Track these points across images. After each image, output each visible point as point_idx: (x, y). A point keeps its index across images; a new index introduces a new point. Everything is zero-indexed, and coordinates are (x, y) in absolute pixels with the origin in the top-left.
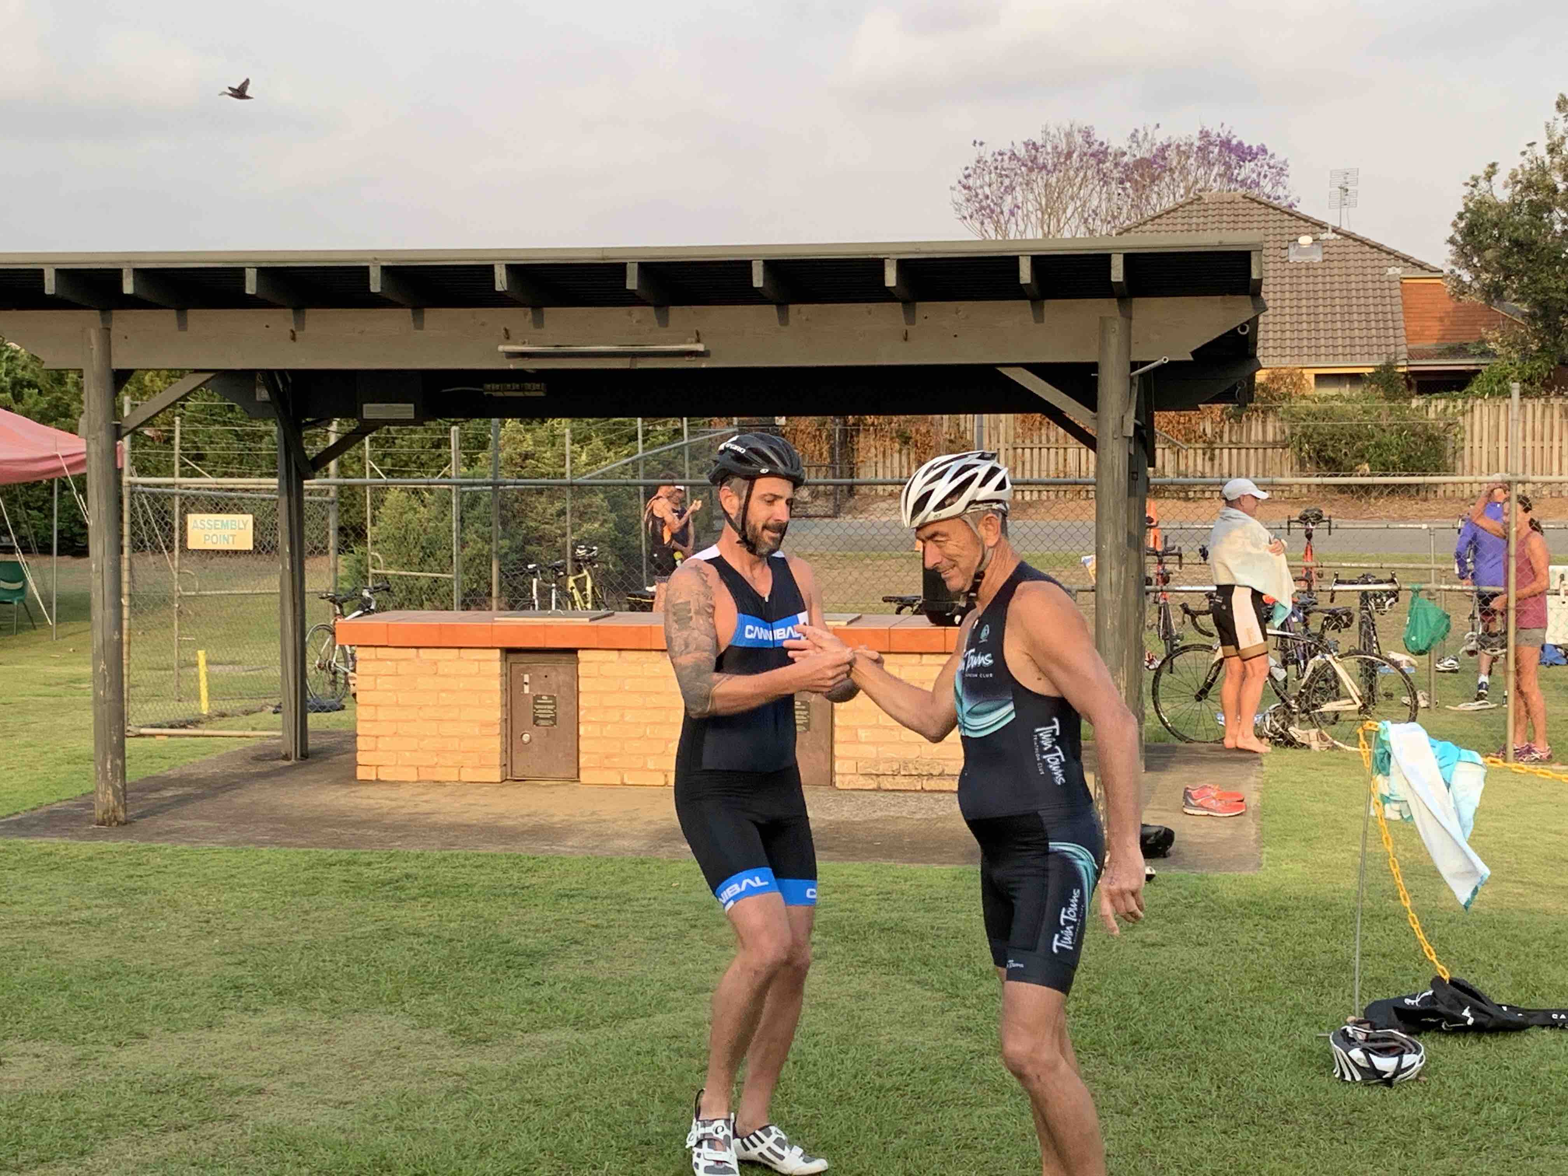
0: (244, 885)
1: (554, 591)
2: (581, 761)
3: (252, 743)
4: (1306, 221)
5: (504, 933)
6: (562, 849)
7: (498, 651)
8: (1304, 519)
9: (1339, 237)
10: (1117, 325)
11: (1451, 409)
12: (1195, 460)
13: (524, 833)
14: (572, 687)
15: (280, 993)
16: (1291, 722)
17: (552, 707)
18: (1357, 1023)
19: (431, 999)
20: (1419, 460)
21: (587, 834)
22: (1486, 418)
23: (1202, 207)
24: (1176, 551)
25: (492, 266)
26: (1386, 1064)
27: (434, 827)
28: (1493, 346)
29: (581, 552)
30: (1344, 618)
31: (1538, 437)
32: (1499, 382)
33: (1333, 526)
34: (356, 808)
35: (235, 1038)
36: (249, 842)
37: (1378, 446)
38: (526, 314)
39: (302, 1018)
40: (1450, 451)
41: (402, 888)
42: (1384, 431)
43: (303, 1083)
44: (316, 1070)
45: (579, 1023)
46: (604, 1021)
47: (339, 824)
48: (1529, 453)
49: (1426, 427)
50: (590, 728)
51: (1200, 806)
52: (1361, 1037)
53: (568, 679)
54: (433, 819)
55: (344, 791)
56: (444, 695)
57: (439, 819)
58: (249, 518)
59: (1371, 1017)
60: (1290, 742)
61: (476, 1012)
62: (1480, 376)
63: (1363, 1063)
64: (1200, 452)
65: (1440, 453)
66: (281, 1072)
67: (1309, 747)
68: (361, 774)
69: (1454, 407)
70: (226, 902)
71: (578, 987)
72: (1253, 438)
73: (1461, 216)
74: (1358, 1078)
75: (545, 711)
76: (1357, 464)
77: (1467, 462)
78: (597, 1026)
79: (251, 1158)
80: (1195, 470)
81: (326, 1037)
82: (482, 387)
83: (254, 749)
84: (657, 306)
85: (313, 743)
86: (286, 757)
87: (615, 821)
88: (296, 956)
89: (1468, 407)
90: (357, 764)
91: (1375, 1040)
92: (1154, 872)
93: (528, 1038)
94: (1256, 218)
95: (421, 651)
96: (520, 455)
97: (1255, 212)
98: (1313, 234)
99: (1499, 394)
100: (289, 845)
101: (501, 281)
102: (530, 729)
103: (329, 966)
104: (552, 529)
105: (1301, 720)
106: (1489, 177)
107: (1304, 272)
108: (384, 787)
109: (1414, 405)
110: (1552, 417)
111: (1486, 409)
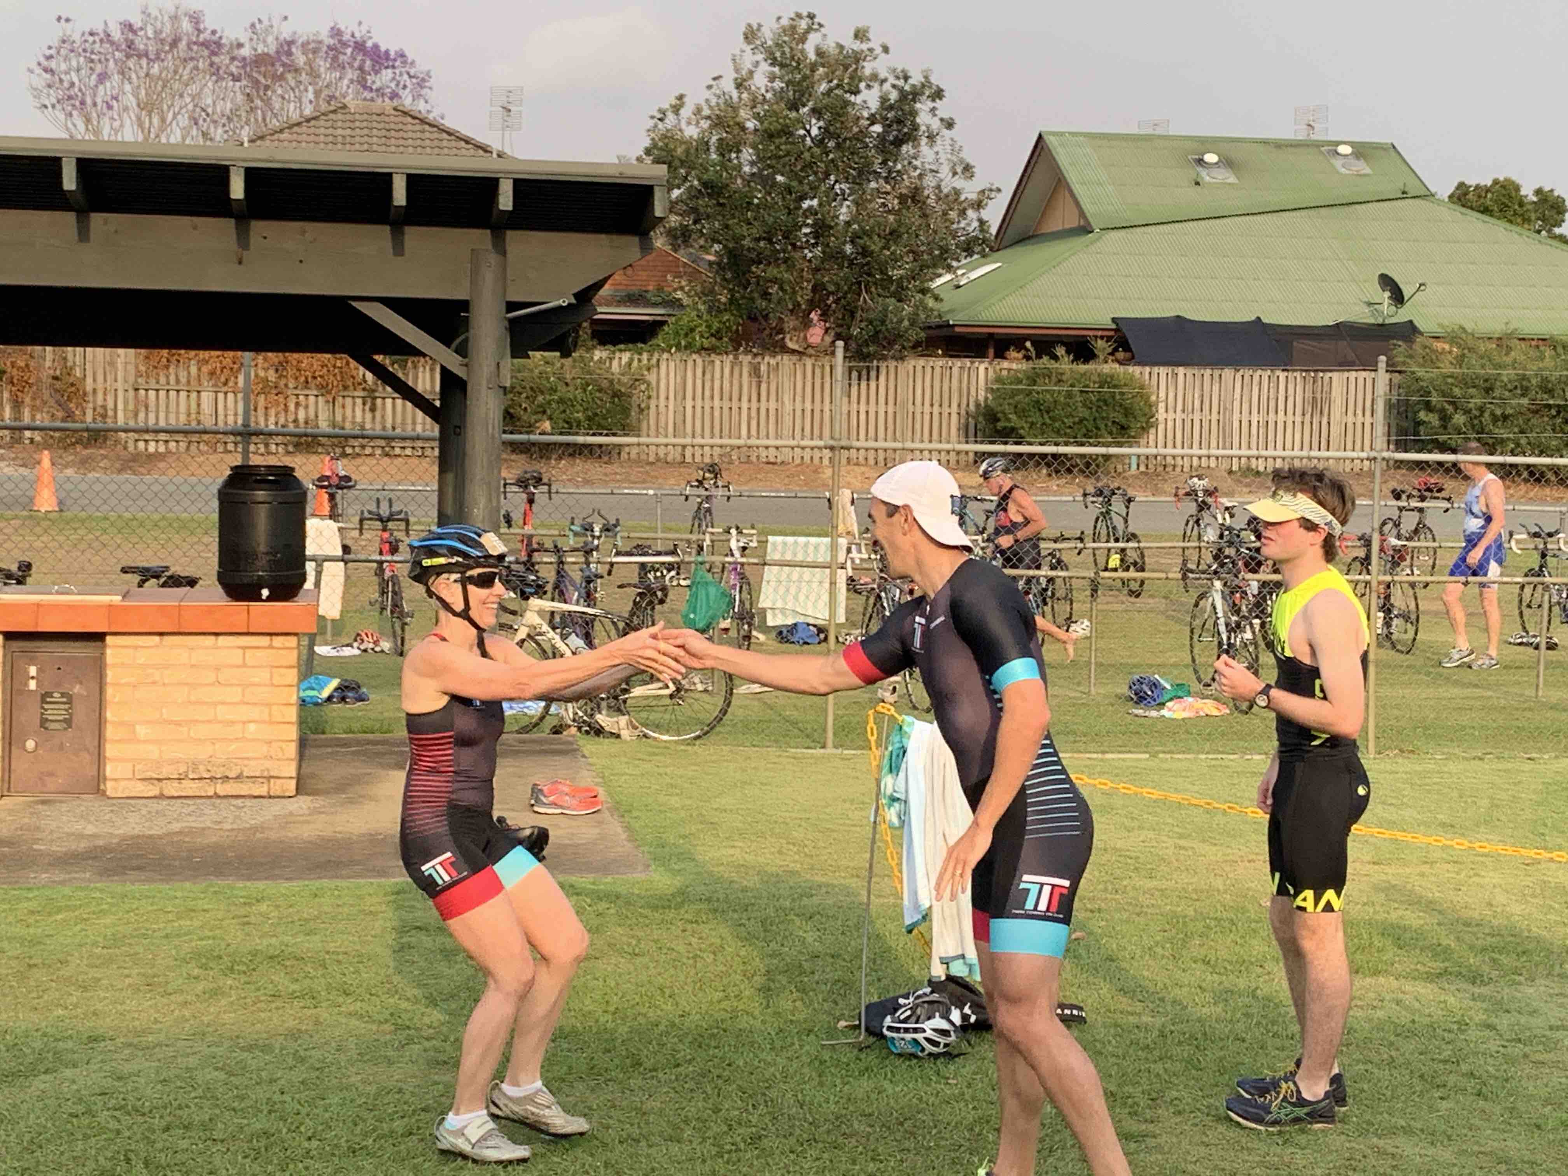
4: (467, 142)
10: (493, 258)
11: (635, 363)
20: (605, 418)
22: (672, 375)
23: (348, 117)
28: (679, 295)
31: (726, 396)
32: (686, 335)
37: (561, 401)
40: (635, 409)
42: (567, 385)
48: (717, 414)
49: (611, 382)
51: (554, 804)
62: (666, 328)
65: (626, 411)
69: (640, 360)
73: (648, 152)
76: (537, 420)
77: (652, 422)
80: (354, 421)
89: (654, 361)
94: (410, 134)
97: (410, 127)
99: (686, 348)
106: (676, 109)
109: (596, 358)
110: (741, 375)
111: (672, 364)
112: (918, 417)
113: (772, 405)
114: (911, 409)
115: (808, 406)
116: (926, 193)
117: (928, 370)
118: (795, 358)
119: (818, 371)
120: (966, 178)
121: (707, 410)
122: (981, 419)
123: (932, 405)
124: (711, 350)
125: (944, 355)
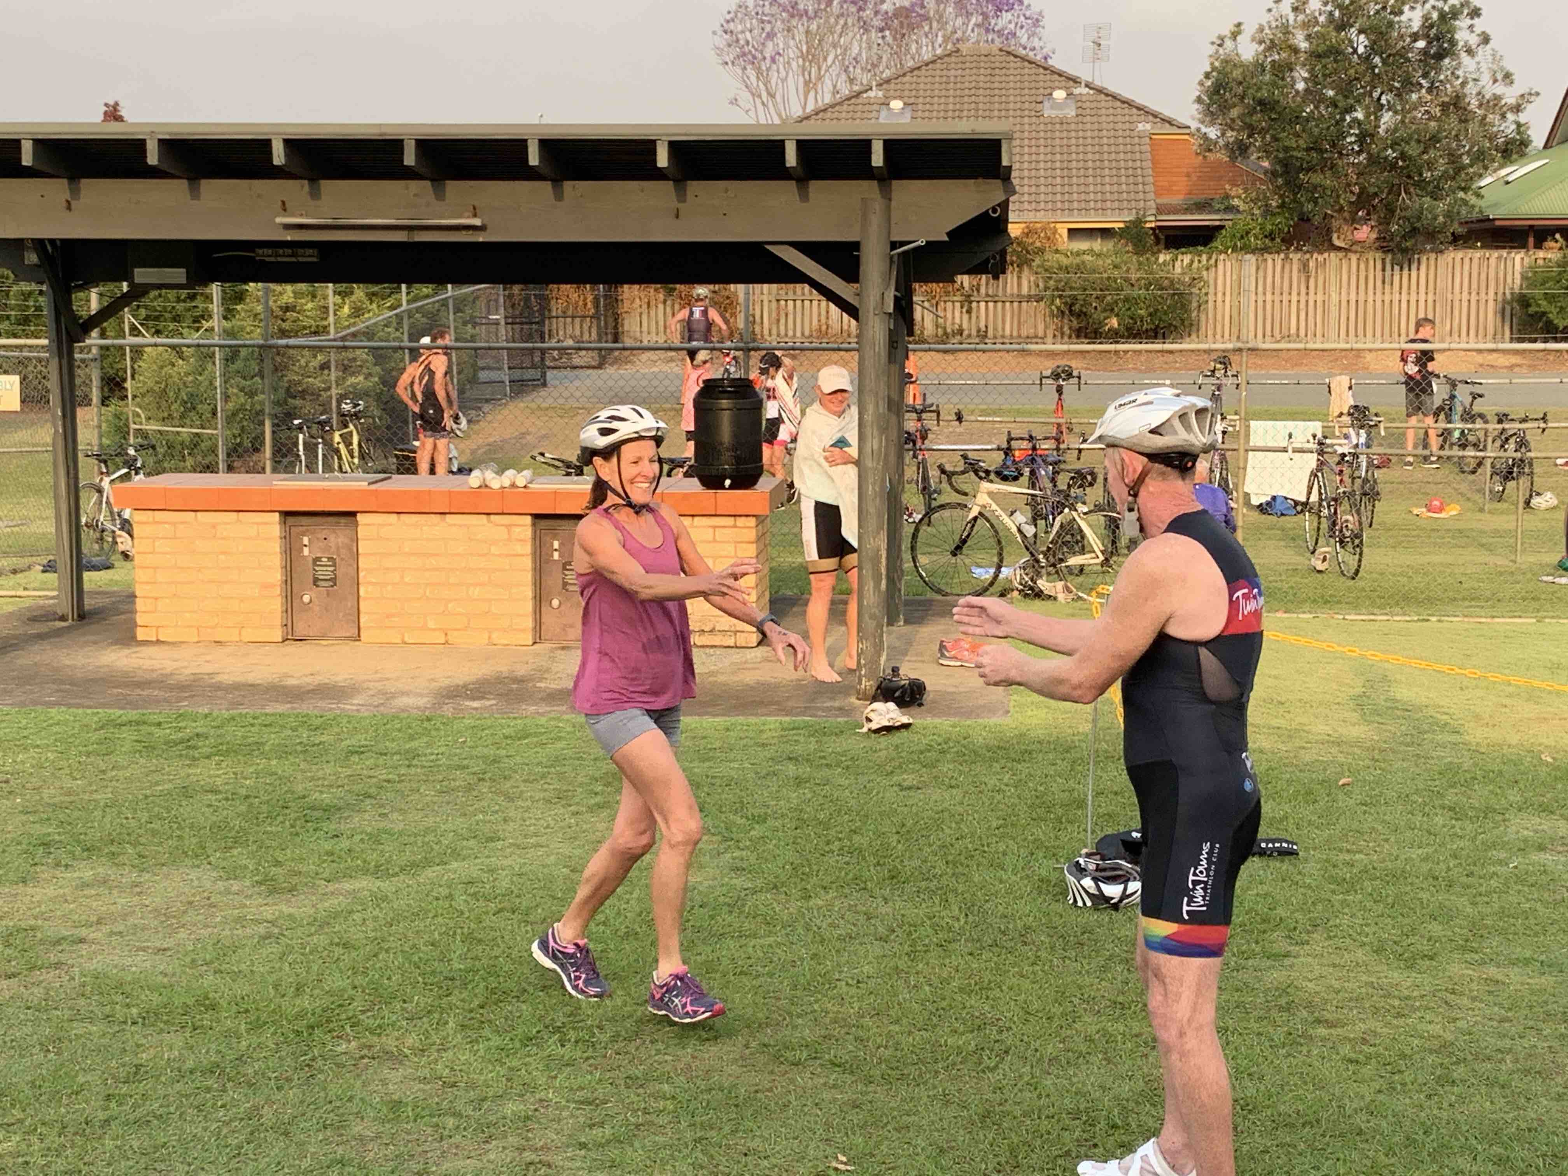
0: (38, 746)
1: (320, 446)
2: (362, 620)
3: (28, 603)
4: (1060, 75)
5: (299, 788)
6: (349, 707)
7: (277, 514)
8: (1056, 376)
9: (1092, 92)
10: (878, 204)
11: (1195, 264)
12: (953, 313)
13: (308, 692)
14: (350, 550)
15: (88, 850)
16: (1039, 575)
17: (332, 569)
18: (1088, 855)
19: (235, 852)
20: (1165, 313)
21: (371, 692)
22: (1228, 274)
23: (960, 59)
24: (934, 408)
25: (270, 141)
26: (1113, 891)
27: (218, 687)
28: (1236, 202)
29: (346, 407)
30: (1089, 478)
31: (1277, 291)
32: (1242, 237)
33: (1083, 382)
34: (140, 668)
35: (50, 891)
36: (35, 703)
37: (1127, 300)
38: (302, 187)
39: (112, 873)
40: (1194, 305)
41: (195, 748)
42: (1132, 285)
43: (121, 933)
44: (131, 920)
45: (379, 871)
46: (402, 870)
47: (126, 685)
48: (1269, 307)
49: (1172, 282)
50: (370, 588)
51: (955, 658)
52: (1091, 867)
53: (347, 541)
54: (218, 678)
55: (127, 651)
56: (222, 557)
57: (225, 679)
58: (16, 379)
59: (1101, 850)
60: (1039, 594)
61: (277, 863)
62: (1224, 232)
63: (1093, 890)
64: (958, 305)
65: (1185, 307)
66: (99, 922)
67: (1055, 599)
68: (141, 635)
69: (1199, 261)
70: (23, 762)
71: (375, 839)
72: (1009, 291)
73: (1207, 76)
74: (1089, 903)
75: (325, 572)
76: (1105, 319)
77: (1210, 316)
78: (396, 874)
79: (82, 1001)
80: (953, 324)
81: (138, 890)
82: (254, 252)
83: (29, 609)
84: (432, 180)
85: (89, 603)
86: (63, 618)
87: (398, 679)
88: (98, 813)
89: (1212, 261)
90: (136, 625)
91: (1104, 870)
92: (911, 721)
93: (331, 887)
94: (1012, 71)
95: (199, 514)
96: (281, 307)
97: (1011, 65)
98: (1066, 88)
99: (1241, 249)
100: (78, 706)
101: (279, 156)
102: (311, 589)
103: (133, 823)
104: (316, 382)
105: (1049, 574)
106: (1235, 35)
107: (1058, 126)
108: (166, 647)
109: (1161, 260)
110: (1291, 271)
111: (1228, 264)
112: (1456, 304)
113: (1320, 298)
114: (1450, 296)
115: (1353, 297)
116: (1467, 100)
117: (1467, 261)
118: (1341, 254)
119: (1362, 266)
120: (1505, 85)
121: (1260, 303)
122: (1515, 304)
123: (1470, 293)
124: (1265, 250)
125: (1482, 247)
